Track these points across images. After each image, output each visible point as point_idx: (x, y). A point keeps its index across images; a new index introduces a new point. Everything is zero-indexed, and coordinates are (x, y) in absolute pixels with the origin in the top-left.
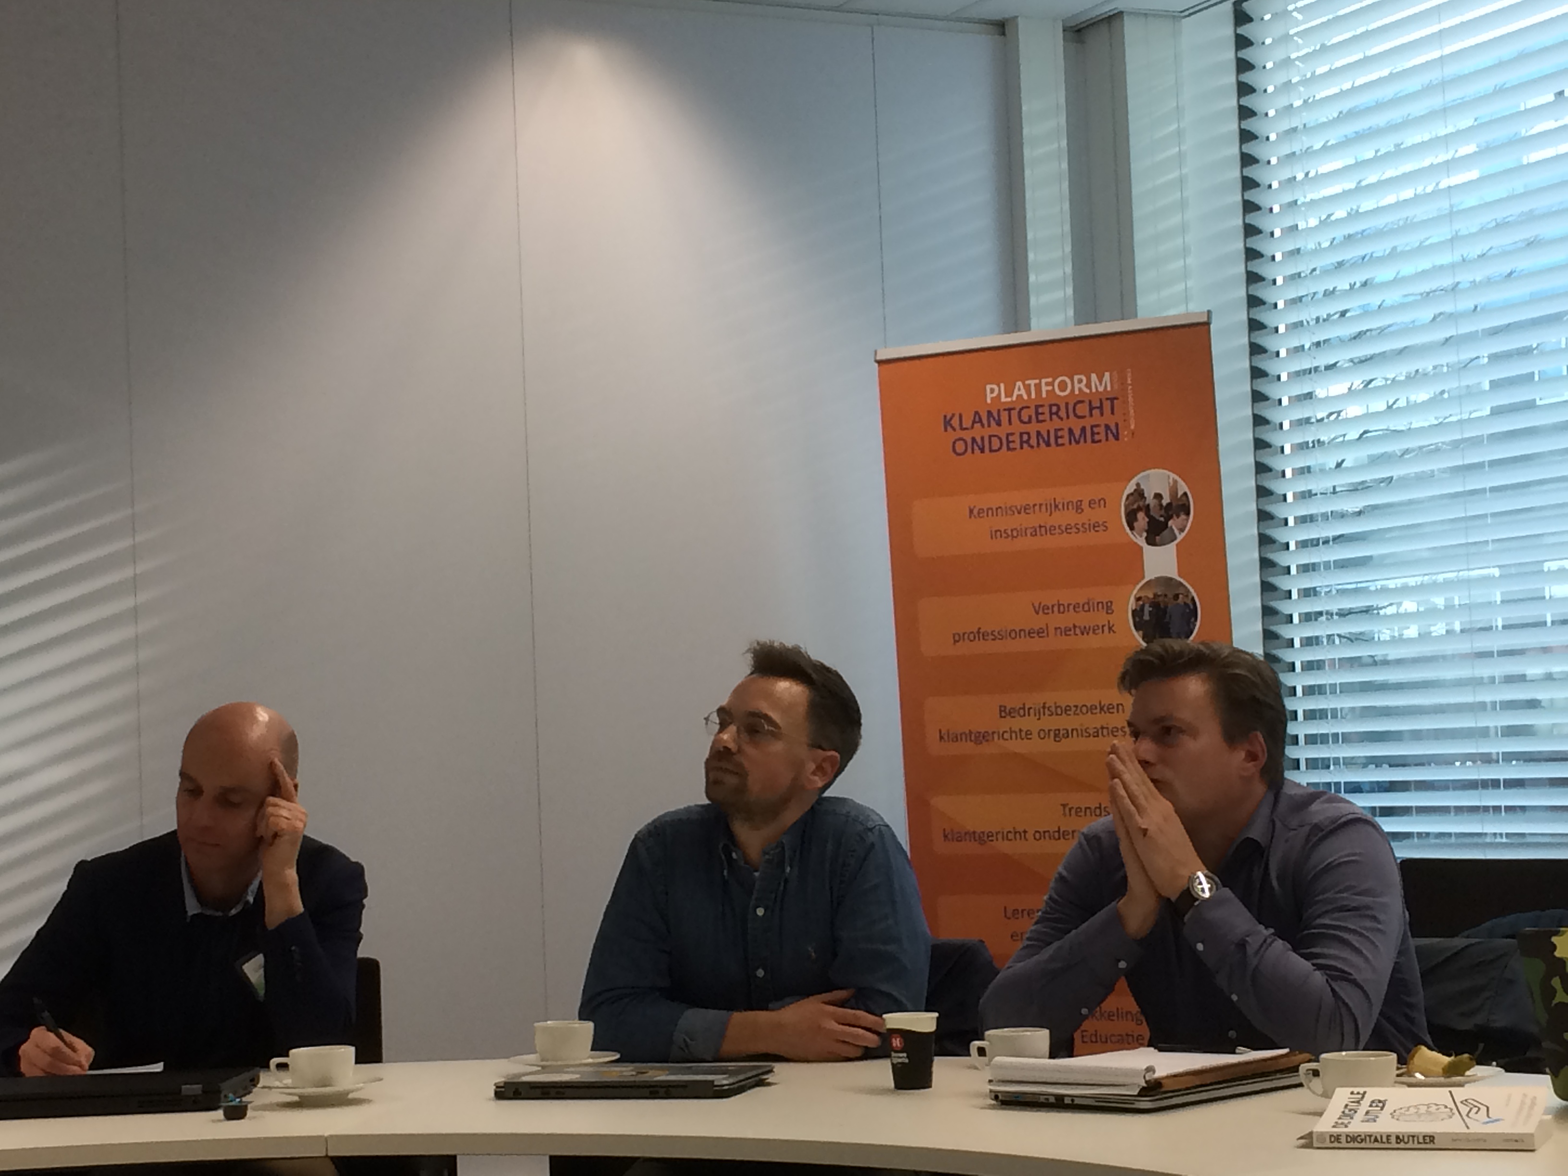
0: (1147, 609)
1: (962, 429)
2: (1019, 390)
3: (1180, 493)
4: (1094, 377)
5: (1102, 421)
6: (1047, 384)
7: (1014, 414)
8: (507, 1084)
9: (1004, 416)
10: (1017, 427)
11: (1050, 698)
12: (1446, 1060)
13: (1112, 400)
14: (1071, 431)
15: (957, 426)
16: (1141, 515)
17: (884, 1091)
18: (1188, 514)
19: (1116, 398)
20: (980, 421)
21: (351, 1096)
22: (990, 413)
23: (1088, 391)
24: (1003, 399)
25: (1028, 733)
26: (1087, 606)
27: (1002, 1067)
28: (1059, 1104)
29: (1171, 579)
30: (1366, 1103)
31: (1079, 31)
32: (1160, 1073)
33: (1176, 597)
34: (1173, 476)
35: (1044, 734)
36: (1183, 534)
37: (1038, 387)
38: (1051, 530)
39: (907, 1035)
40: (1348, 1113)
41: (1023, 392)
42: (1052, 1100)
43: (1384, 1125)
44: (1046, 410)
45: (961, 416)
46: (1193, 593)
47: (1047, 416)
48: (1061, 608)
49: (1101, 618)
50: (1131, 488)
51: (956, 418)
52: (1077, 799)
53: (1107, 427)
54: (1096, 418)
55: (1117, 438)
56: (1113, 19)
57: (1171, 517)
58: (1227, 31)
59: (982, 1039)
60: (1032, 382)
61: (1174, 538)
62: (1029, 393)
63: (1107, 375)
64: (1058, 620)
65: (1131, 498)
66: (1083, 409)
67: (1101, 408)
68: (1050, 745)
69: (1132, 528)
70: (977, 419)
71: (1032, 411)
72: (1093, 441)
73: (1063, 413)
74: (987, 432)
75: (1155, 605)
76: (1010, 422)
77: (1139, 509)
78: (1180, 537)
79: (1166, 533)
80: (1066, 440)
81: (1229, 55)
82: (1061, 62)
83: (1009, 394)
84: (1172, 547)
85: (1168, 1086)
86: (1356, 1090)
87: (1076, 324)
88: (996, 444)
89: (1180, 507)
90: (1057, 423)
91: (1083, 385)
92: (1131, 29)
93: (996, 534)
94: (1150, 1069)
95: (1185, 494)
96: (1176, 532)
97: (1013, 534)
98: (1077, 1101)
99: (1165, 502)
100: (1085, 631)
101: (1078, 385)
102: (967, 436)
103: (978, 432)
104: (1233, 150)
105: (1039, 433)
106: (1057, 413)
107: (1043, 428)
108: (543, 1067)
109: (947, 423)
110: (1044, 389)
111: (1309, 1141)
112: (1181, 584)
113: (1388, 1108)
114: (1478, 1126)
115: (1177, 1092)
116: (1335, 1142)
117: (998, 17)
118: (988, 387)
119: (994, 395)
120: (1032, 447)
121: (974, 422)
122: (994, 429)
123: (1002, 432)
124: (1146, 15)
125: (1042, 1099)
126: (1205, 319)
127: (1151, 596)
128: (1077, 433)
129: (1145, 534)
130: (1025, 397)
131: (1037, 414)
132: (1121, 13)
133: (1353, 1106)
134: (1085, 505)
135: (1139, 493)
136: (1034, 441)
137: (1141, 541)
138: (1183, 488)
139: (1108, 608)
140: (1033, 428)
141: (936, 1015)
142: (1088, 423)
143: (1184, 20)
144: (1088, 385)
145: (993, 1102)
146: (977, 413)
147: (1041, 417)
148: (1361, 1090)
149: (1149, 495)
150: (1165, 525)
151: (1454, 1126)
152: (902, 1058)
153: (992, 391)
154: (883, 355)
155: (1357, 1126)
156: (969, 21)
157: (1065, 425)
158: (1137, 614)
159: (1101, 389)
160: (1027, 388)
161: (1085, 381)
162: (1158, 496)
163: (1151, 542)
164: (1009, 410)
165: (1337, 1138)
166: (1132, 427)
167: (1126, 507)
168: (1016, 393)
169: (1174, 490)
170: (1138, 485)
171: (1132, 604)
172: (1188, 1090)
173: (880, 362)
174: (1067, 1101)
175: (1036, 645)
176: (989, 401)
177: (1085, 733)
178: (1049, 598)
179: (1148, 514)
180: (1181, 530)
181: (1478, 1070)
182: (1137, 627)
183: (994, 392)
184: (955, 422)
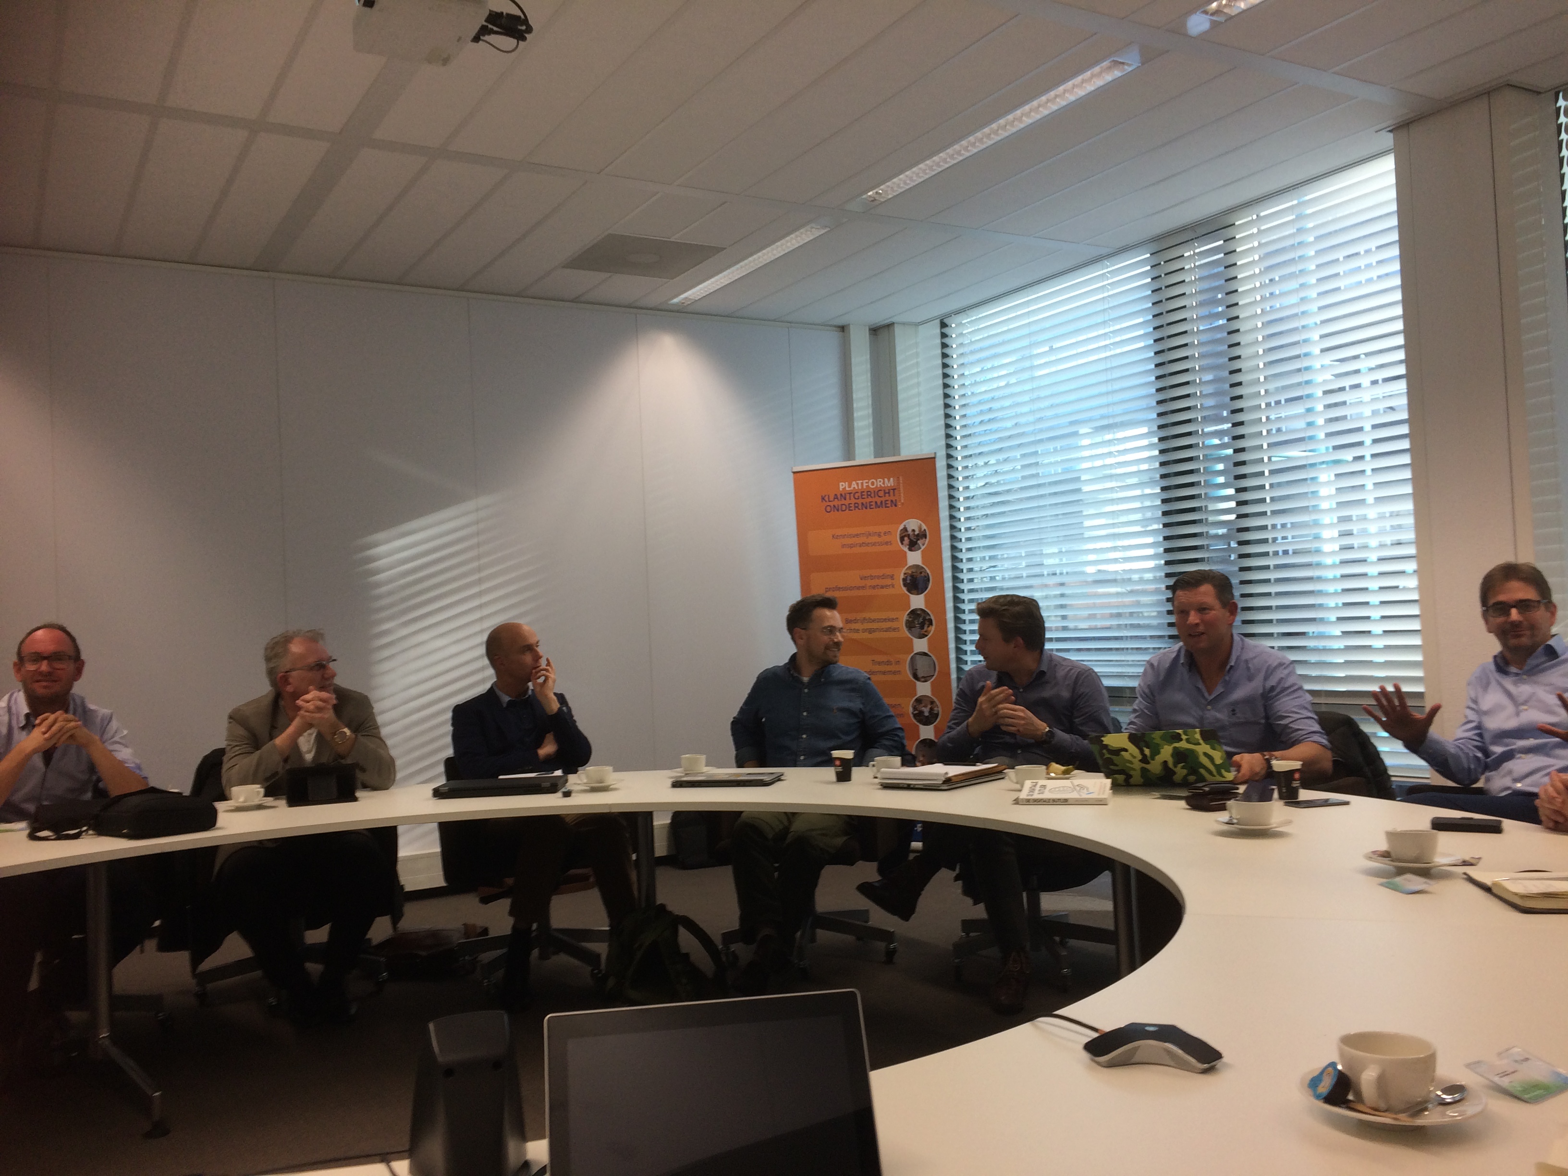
0: (909, 578)
1: (830, 501)
2: (854, 485)
3: (923, 529)
4: (886, 480)
5: (890, 498)
6: (867, 483)
7: (852, 494)
8: (677, 782)
9: (848, 497)
10: (853, 501)
11: (867, 615)
12: (1063, 768)
13: (894, 489)
14: (876, 502)
15: (827, 500)
16: (906, 538)
17: (833, 783)
18: (926, 538)
19: (895, 489)
20: (837, 498)
21: (611, 787)
22: (841, 495)
23: (883, 486)
24: (847, 489)
25: (858, 630)
26: (884, 577)
27: (883, 773)
28: (909, 788)
29: (919, 566)
30: (1038, 786)
31: (875, 330)
32: (950, 775)
33: (921, 573)
34: (920, 522)
35: (864, 631)
36: (924, 547)
37: (862, 484)
38: (868, 544)
39: (842, 760)
40: (1032, 790)
41: (856, 486)
42: (906, 786)
43: (1047, 795)
44: (865, 493)
45: (829, 497)
46: (928, 571)
47: (865, 497)
48: (872, 577)
49: (889, 582)
50: (902, 527)
51: (827, 497)
52: (879, 658)
53: (892, 501)
54: (887, 497)
55: (896, 506)
56: (890, 326)
57: (919, 540)
58: (937, 331)
59: (873, 761)
60: (860, 482)
61: (920, 548)
62: (858, 486)
63: (892, 479)
64: (870, 583)
65: (902, 531)
66: (881, 494)
67: (889, 493)
68: (866, 635)
69: (902, 544)
70: (836, 497)
71: (859, 494)
72: (886, 507)
73: (873, 495)
74: (840, 503)
75: (912, 576)
76: (850, 499)
77: (905, 536)
78: (923, 548)
79: (917, 546)
80: (873, 507)
81: (938, 341)
82: (868, 343)
83: (850, 487)
84: (919, 552)
85: (954, 779)
86: (1034, 781)
87: (875, 457)
88: (844, 507)
89: (923, 535)
90: (870, 499)
91: (881, 483)
92: (898, 330)
93: (843, 546)
94: (946, 773)
95: (925, 530)
96: (921, 545)
97: (851, 546)
98: (917, 786)
99: (916, 533)
100: (882, 587)
101: (879, 483)
102: (832, 504)
103: (836, 503)
104: (940, 382)
105: (862, 504)
106: (870, 495)
107: (864, 501)
108: (686, 774)
109: (823, 499)
110: (865, 485)
111: (1017, 802)
112: (923, 568)
113: (1047, 789)
114: (1084, 795)
115: (957, 782)
116: (1028, 802)
117: (841, 324)
118: (841, 484)
119: (844, 487)
120: (859, 509)
121: (835, 498)
122: (843, 502)
123: (847, 502)
124: (904, 324)
125: (901, 786)
126: (933, 456)
127: (910, 572)
128: (879, 503)
129: (908, 547)
130: (857, 488)
131: (862, 495)
132: (893, 323)
133: (1033, 788)
134: (882, 534)
135: (905, 529)
136: (860, 507)
137: (906, 549)
138: (924, 527)
139: (892, 577)
140: (860, 501)
141: (853, 751)
142: (883, 499)
143: (920, 326)
144: (884, 483)
145: (880, 787)
146: (836, 495)
147: (863, 497)
148: (1037, 781)
149: (910, 530)
150: (916, 543)
151: (1074, 795)
152: (840, 769)
153: (842, 485)
154: (795, 470)
155: (1036, 796)
156: (831, 326)
157: (874, 500)
158: (904, 580)
159: (889, 485)
160: (857, 484)
161: (882, 482)
162: (914, 531)
163: (910, 550)
164: (850, 493)
165: (1028, 800)
166: (902, 501)
167: (900, 535)
168: (853, 486)
169: (920, 528)
170: (905, 526)
171: (902, 576)
172: (961, 781)
173: (794, 473)
174: (912, 786)
175: (861, 593)
176: (841, 490)
177: (881, 630)
178: (867, 573)
179: (909, 538)
180: (923, 545)
181: (1076, 772)
182: (905, 585)
183: (843, 486)
184: (826, 498)
